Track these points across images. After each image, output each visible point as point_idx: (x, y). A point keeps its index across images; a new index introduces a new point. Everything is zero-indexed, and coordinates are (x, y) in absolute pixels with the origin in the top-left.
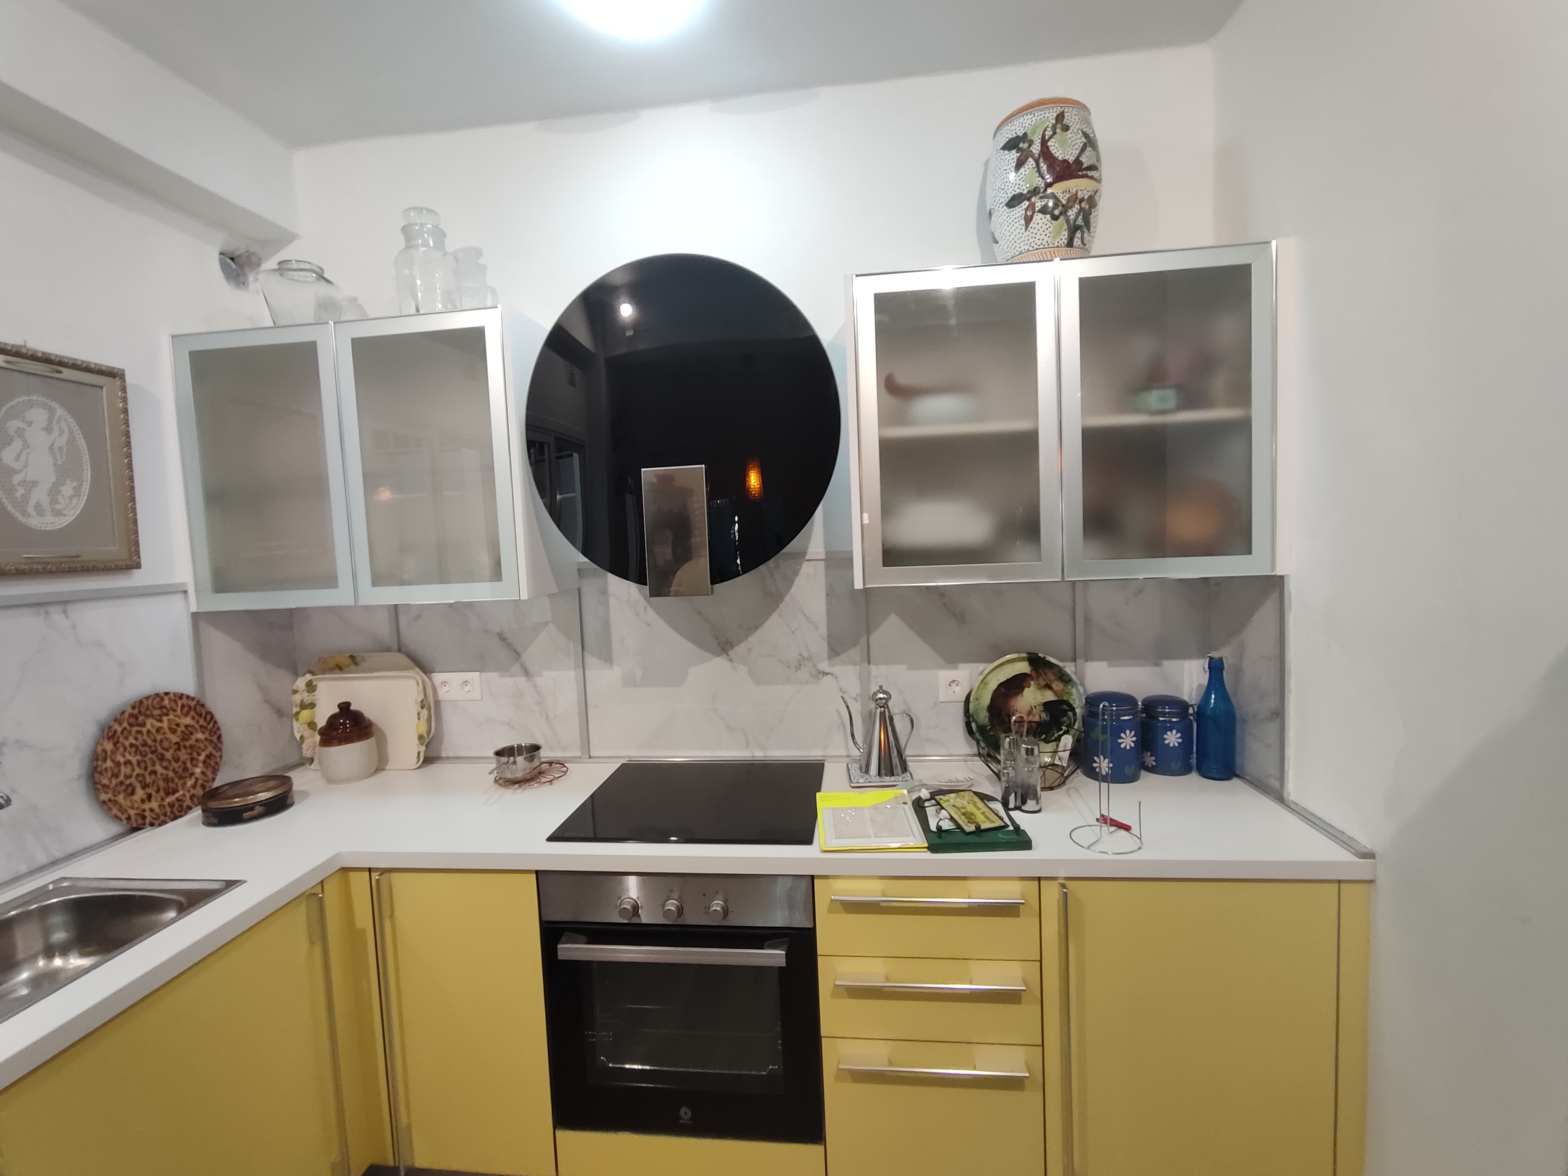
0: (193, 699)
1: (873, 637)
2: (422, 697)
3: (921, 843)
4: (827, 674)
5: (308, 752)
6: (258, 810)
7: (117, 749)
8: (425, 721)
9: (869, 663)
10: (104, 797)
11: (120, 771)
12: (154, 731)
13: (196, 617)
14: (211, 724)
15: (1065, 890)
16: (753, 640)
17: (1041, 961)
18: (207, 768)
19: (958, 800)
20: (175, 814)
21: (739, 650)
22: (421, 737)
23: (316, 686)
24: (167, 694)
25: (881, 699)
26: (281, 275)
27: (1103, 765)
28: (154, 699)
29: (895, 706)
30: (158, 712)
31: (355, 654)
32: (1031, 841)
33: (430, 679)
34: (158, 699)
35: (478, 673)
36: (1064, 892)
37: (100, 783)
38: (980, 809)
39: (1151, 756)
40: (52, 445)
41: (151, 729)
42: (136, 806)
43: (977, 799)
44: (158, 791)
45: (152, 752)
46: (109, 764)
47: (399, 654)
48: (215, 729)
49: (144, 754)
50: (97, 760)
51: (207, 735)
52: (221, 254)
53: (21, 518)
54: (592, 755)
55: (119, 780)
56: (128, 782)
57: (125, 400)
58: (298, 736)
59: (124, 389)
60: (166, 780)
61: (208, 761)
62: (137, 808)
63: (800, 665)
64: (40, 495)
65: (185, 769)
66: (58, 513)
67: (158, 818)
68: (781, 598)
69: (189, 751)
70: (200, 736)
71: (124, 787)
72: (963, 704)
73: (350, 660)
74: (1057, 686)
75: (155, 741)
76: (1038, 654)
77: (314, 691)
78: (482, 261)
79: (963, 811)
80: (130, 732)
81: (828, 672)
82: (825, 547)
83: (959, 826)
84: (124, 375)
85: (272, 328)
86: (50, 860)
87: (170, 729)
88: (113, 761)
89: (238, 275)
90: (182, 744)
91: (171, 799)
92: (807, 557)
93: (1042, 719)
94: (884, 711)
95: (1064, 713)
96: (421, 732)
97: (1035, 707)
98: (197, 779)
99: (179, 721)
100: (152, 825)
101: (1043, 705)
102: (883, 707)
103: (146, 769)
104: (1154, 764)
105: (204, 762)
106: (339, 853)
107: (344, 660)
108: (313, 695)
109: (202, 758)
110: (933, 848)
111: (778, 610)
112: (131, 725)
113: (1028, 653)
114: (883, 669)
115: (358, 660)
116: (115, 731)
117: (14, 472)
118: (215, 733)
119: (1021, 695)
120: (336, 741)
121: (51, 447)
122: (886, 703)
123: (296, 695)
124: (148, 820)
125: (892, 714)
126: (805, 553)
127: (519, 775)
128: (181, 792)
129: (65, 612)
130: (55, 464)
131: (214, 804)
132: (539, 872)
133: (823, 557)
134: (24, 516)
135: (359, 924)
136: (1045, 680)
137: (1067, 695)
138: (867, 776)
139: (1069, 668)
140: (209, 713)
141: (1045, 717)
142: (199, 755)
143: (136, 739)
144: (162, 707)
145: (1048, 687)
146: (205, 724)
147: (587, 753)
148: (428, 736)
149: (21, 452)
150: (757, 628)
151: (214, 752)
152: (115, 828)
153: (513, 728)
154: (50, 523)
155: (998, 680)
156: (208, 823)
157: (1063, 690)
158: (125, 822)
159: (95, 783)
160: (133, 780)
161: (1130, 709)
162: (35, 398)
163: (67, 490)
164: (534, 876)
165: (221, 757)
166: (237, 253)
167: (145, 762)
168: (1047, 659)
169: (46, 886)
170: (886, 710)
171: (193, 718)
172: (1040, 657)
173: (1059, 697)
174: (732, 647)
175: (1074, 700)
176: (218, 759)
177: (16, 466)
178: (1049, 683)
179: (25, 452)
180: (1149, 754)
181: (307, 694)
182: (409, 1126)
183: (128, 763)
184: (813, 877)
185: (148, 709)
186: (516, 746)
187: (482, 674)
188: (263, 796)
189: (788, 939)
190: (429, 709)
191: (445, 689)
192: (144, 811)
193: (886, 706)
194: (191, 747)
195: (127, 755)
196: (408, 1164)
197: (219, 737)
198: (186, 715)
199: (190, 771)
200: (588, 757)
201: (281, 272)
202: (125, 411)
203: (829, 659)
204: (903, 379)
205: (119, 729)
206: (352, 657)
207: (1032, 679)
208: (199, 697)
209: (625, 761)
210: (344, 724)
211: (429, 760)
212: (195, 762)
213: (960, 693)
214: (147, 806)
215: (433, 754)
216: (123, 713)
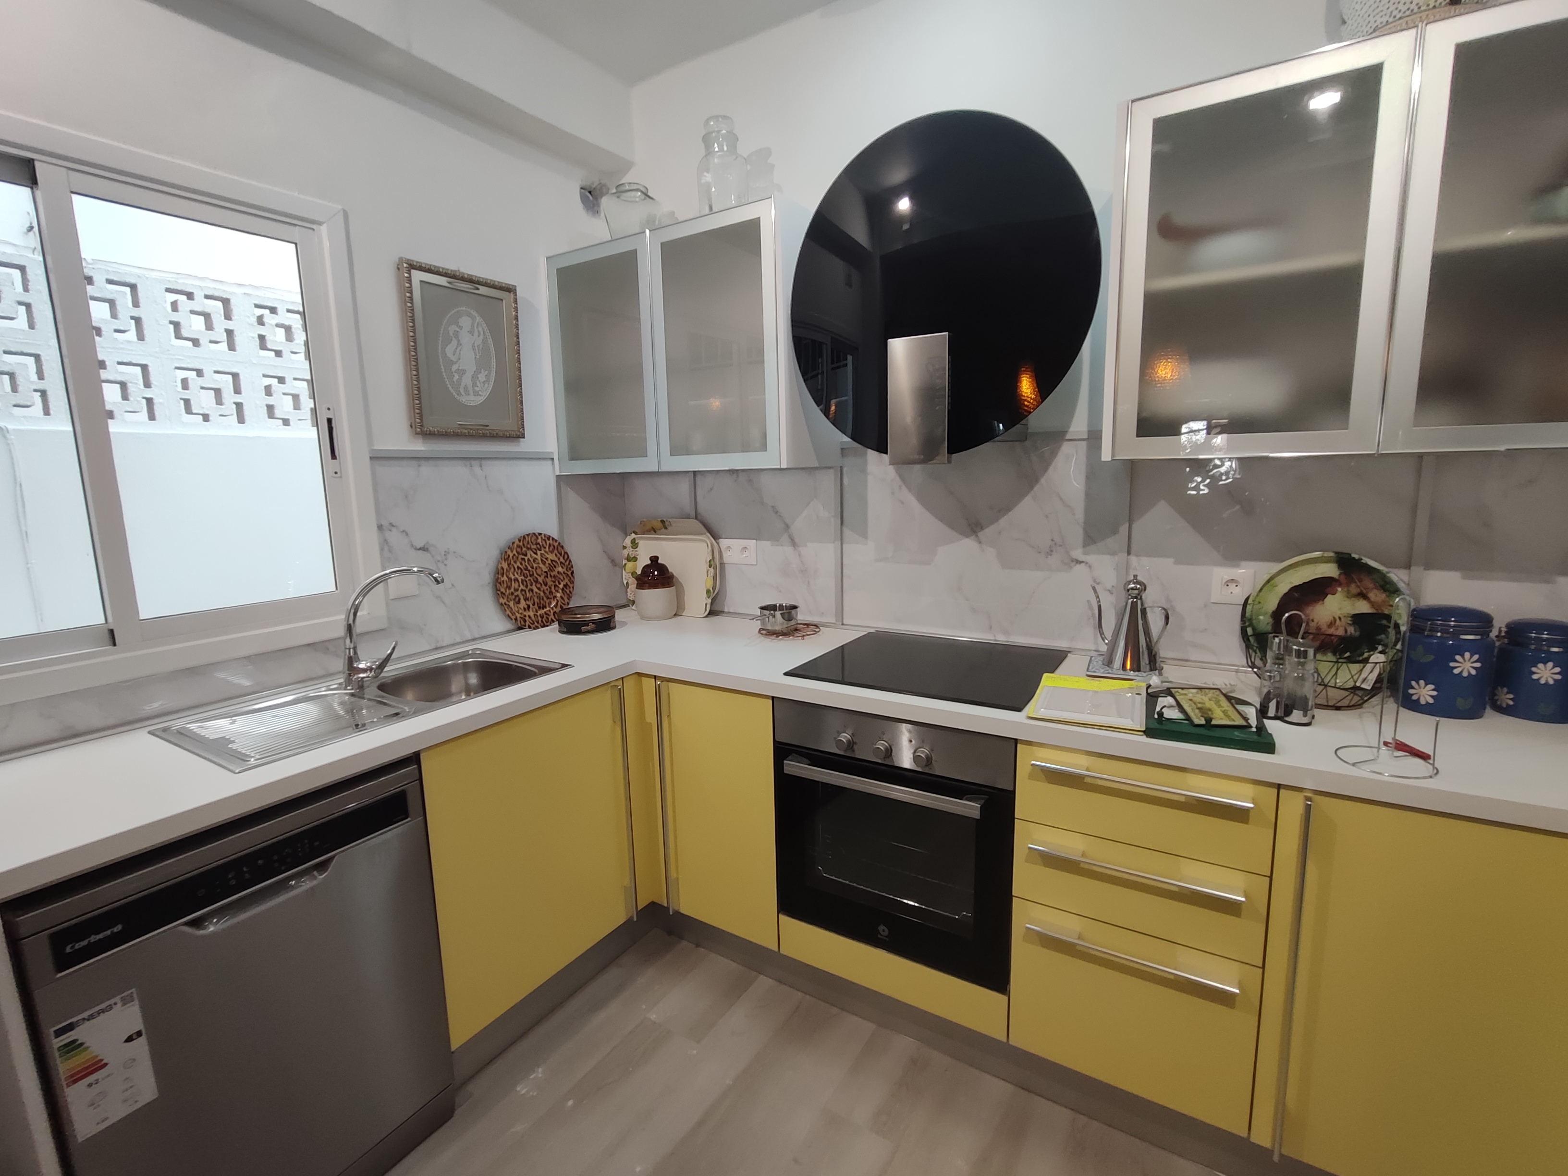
0: (556, 541)
1: (1135, 526)
2: (711, 558)
3: (1139, 726)
4: (1081, 562)
5: (631, 595)
6: (591, 626)
7: (510, 569)
8: (712, 578)
9: (1129, 553)
10: (502, 601)
11: (511, 584)
12: (532, 560)
13: (559, 477)
14: (568, 562)
15: (1309, 803)
16: (1003, 522)
17: (1271, 877)
18: (564, 594)
19: (1199, 695)
20: (544, 624)
21: (987, 533)
22: (708, 591)
23: (638, 543)
24: (540, 534)
25: (1132, 589)
26: (618, 197)
27: (1425, 692)
28: (532, 536)
29: (1150, 597)
30: (534, 547)
31: (665, 520)
32: (1274, 745)
33: (718, 543)
34: (534, 537)
35: (755, 541)
36: (1308, 804)
37: (500, 590)
38: (1222, 707)
39: (1508, 693)
40: (474, 344)
41: (531, 559)
42: (520, 612)
43: (1222, 698)
44: (534, 604)
45: (531, 576)
46: (505, 578)
47: (695, 520)
48: (569, 566)
49: (526, 575)
50: (498, 573)
51: (565, 570)
52: (582, 188)
53: (456, 396)
54: (844, 623)
55: (511, 591)
56: (516, 594)
57: (516, 309)
58: (625, 583)
59: (516, 301)
60: (539, 597)
61: (565, 589)
62: (521, 614)
63: (1052, 551)
64: (467, 380)
65: (551, 592)
66: (476, 394)
67: (533, 624)
68: (1037, 480)
69: (553, 579)
70: (560, 569)
71: (513, 597)
72: (1241, 607)
73: (661, 523)
74: (1377, 596)
75: (532, 568)
76: (1350, 555)
77: (637, 547)
78: (770, 160)
79: (1199, 705)
80: (518, 558)
81: (1081, 560)
82: (1089, 425)
83: (1188, 718)
84: (516, 290)
85: (610, 241)
86: (473, 638)
87: (542, 560)
88: (507, 577)
89: (594, 205)
90: (549, 573)
91: (542, 612)
92: (1068, 437)
93: (1349, 633)
94: (1136, 601)
95: (1384, 630)
96: (708, 587)
97: (1340, 618)
98: (558, 601)
99: (547, 556)
100: (530, 627)
101: (1351, 617)
102: (1136, 597)
103: (527, 586)
104: (1511, 703)
105: (563, 590)
106: (635, 660)
107: (657, 524)
108: (636, 551)
109: (561, 586)
110: (1149, 732)
111: (1032, 492)
112: (518, 553)
113: (1336, 553)
114: (1145, 560)
115: (667, 523)
116: (509, 556)
117: (453, 363)
118: (570, 569)
119: (1321, 602)
120: (647, 585)
121: (473, 346)
122: (1139, 594)
123: (625, 550)
124: (527, 623)
125: (1146, 606)
126: (1065, 433)
127: (778, 628)
128: (548, 609)
129: (481, 466)
130: (475, 358)
131: (564, 617)
132: (775, 699)
133: (1086, 437)
134: (458, 395)
135: (648, 720)
136: (1358, 587)
137: (1390, 608)
138: (1108, 668)
139: (1397, 576)
140: (566, 553)
141: (1353, 632)
142: (560, 584)
143: (521, 564)
144: (537, 544)
145: (1363, 596)
146: (564, 561)
147: (842, 623)
148: (714, 592)
149: (456, 349)
150: (1009, 510)
151: (569, 583)
152: (509, 625)
153: (780, 592)
154: (473, 400)
155: (1291, 583)
156: (561, 632)
157: (1384, 601)
158: (514, 621)
159: (497, 590)
160: (519, 593)
161: (1478, 627)
162: (464, 309)
163: (482, 377)
164: (771, 701)
165: (573, 588)
166: (594, 186)
167: (526, 581)
168: (1362, 561)
169: (468, 651)
170: (1139, 602)
171: (556, 555)
172: (1354, 558)
173: (1377, 610)
174: (982, 528)
175: (1399, 614)
176: (571, 589)
177: (453, 358)
178: (1364, 592)
179: (459, 348)
180: (1505, 690)
181: (632, 549)
182: (677, 879)
183: (516, 580)
184: (1016, 741)
185: (528, 543)
186: (778, 605)
187: (758, 542)
188: (596, 616)
189: (987, 797)
190: (715, 568)
191: (729, 553)
192: (525, 616)
193: (1139, 597)
194: (554, 576)
195: (516, 574)
196: (676, 909)
197: (572, 573)
198: (552, 552)
199: (554, 595)
200: (841, 623)
201: (617, 195)
202: (516, 318)
203: (1084, 547)
204: (1183, 218)
205: (511, 555)
206: (663, 522)
207: (1340, 585)
208: (559, 541)
209: (872, 630)
210: (653, 573)
211: (713, 612)
212: (557, 589)
213: (1238, 594)
214: (527, 613)
215: (716, 608)
216: (513, 543)
